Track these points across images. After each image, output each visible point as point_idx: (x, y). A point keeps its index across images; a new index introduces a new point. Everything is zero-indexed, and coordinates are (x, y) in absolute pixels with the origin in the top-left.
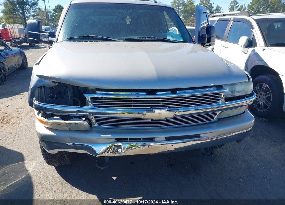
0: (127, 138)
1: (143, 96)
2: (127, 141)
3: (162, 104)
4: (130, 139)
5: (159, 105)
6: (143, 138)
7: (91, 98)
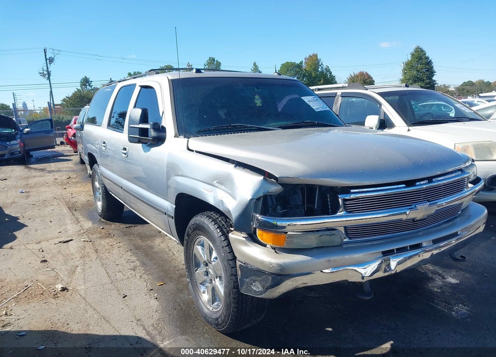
0: (394, 250)
1: (402, 189)
2: (394, 254)
3: (424, 197)
4: (397, 249)
5: (420, 200)
6: (410, 246)
7: (345, 200)
